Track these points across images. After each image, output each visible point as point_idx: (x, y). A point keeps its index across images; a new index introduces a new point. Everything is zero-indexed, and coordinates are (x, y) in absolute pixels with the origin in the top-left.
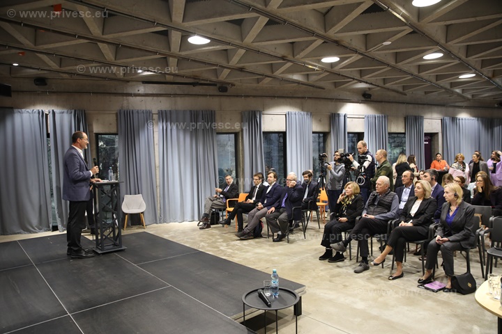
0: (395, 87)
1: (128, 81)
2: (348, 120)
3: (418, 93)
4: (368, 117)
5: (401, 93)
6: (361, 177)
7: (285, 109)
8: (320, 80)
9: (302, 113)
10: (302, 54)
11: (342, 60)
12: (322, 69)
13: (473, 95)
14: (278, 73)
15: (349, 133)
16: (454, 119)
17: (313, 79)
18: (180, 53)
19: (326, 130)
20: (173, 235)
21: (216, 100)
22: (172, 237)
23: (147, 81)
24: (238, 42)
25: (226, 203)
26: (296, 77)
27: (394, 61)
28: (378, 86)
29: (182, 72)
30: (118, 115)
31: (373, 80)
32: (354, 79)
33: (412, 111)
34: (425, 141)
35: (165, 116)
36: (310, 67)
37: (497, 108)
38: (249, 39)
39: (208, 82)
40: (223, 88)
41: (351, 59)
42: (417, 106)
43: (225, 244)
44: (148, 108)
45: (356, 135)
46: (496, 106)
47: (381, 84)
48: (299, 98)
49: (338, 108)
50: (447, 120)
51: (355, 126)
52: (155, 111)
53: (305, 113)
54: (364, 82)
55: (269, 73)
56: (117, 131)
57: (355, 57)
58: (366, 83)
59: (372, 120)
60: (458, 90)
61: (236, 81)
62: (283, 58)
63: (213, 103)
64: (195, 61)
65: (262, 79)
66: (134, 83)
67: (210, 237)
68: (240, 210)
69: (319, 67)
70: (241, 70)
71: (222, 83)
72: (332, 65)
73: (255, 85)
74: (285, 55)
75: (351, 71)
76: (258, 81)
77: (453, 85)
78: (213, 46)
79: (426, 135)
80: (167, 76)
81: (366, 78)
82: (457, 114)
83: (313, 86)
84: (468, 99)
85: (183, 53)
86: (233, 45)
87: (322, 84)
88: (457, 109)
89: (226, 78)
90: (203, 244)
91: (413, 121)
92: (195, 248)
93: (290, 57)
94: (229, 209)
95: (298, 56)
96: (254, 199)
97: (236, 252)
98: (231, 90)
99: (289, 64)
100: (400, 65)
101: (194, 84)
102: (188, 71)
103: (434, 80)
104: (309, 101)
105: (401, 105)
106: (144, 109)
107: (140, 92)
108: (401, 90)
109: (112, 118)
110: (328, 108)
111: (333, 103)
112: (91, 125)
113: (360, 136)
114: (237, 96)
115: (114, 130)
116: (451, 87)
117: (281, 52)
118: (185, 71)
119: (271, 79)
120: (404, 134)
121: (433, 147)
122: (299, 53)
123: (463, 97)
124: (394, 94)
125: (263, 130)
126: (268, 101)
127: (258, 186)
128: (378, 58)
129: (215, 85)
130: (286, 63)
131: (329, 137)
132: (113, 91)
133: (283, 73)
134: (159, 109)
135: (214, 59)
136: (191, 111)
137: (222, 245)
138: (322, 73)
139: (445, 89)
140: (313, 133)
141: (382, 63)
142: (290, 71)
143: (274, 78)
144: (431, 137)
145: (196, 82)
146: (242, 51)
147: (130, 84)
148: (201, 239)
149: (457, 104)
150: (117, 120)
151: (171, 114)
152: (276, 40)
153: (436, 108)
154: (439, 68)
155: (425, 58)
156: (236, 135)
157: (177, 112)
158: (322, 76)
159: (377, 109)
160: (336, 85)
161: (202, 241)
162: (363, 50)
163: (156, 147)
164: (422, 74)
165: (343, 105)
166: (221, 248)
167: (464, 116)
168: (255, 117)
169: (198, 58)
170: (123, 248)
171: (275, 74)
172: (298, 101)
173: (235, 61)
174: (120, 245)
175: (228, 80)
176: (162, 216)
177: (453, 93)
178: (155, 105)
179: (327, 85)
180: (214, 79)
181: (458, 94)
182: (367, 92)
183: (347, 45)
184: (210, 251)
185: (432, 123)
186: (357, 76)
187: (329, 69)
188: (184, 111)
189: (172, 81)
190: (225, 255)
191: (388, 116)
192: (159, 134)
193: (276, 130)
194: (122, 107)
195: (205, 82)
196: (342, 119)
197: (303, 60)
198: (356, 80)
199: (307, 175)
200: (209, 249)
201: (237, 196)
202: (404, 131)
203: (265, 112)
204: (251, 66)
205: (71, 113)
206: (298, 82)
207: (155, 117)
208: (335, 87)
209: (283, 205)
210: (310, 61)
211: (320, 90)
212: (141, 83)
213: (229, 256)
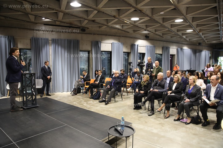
0: (159, 34)
1: (37, 24)
2: (139, 47)
3: (168, 37)
4: (147, 46)
5: (162, 37)
6: (149, 73)
7: (112, 41)
8: (128, 28)
9: (119, 43)
10: (123, 15)
11: (140, 19)
12: (131, 23)
13: (189, 39)
14: (110, 24)
15: (139, 53)
16: (182, 49)
17: (125, 28)
18: (66, 11)
19: (129, 51)
20: (59, 98)
21: (80, 35)
22: (59, 99)
23: (46, 24)
24: (95, 7)
25: (84, 83)
26: (118, 26)
27: (162, 22)
28: (153, 33)
29: (64, 20)
30: (31, 40)
31: (151, 30)
32: (143, 29)
33: (165, 44)
34: (170, 58)
35: (55, 42)
36: (126, 22)
37: (198, 45)
38: (100, 6)
39: (77, 26)
40: (83, 30)
41: (144, 19)
42: (167, 42)
43: (85, 103)
44: (47, 37)
45: (142, 54)
46: (198, 44)
47: (154, 31)
48: (118, 36)
49: (134, 42)
50: (179, 49)
51: (142, 50)
52: (50, 39)
53: (120, 43)
54: (147, 31)
55: (106, 24)
56: (31, 48)
57: (147, 19)
58: (148, 31)
59: (149, 48)
60: (184, 37)
61: (90, 26)
62: (114, 17)
63: (79, 37)
64: (72, 15)
65: (102, 26)
66: (40, 24)
67: (78, 100)
68: (92, 87)
69: (129, 22)
70: (93, 21)
71: (83, 27)
72: (135, 22)
73: (98, 29)
74: (115, 15)
75: (142, 25)
76: (100, 27)
77: (183, 34)
78: (82, 8)
79: (171, 55)
80: (57, 22)
81: (148, 29)
82: (183, 47)
83: (125, 31)
84: (188, 41)
85: (67, 11)
86: (92, 8)
87: (128, 30)
88: (183, 45)
89: (85, 25)
90: (75, 103)
91: (166, 49)
92: (72, 104)
93: (117, 16)
94: (86, 86)
95: (121, 16)
96: (98, 82)
97: (92, 106)
98: (87, 31)
99: (117, 20)
100: (164, 24)
101: (70, 27)
102: (68, 20)
103: (176, 32)
104: (122, 38)
105: (161, 42)
106: (45, 37)
107: (43, 29)
108: (161, 35)
109: (28, 41)
110: (130, 41)
111: (133, 39)
112: (17, 44)
113: (143, 55)
114: (90, 34)
115: (29, 47)
116: (182, 35)
117: (114, 13)
118: (66, 20)
119: (106, 26)
120: (162, 54)
121: (173, 60)
122: (122, 15)
123: (186, 40)
124: (159, 37)
125: (101, 50)
126: (104, 37)
127: (100, 76)
128: (156, 20)
129: (80, 28)
130: (115, 19)
131: (130, 55)
132: (29, 28)
133: (112, 24)
134: (52, 38)
135: (81, 15)
136: (68, 40)
137: (84, 103)
138: (130, 25)
139: (180, 36)
140: (124, 52)
141: (157, 22)
142: (116, 23)
143: (108, 26)
144: (172, 56)
145: (71, 26)
146: (96, 12)
147: (38, 25)
148: (73, 100)
149: (183, 43)
150: (31, 42)
151: (58, 41)
152: (113, 7)
153: (175, 44)
154: (180, 26)
155: (175, 21)
156: (89, 52)
157: (61, 40)
158: (129, 26)
159: (151, 43)
160: (134, 31)
161: (74, 101)
162: (151, 16)
163: (51, 57)
164: (172, 29)
165: (137, 41)
166: (84, 105)
167: (185, 48)
168: (98, 44)
169: (74, 14)
170: (38, 105)
171: (109, 24)
172: (118, 37)
173: (91, 17)
174: (36, 104)
175: (86, 26)
176: (53, 89)
177: (182, 38)
178: (50, 36)
179: (131, 31)
180: (79, 25)
181: (184, 38)
182: (147, 35)
183: (144, 12)
184: (79, 106)
185: (173, 50)
186: (145, 28)
187: (133, 23)
188: (64, 40)
189: (59, 25)
190: (87, 108)
191: (155, 46)
192: (52, 50)
193: (107, 51)
194: (33, 36)
195: (75, 26)
196: (136, 46)
197: (123, 18)
198: (144, 29)
199: (122, 71)
200: (78, 105)
201: (90, 80)
202: (161, 53)
203: (102, 42)
204: (98, 20)
205: (6, 37)
206: (118, 29)
207: (50, 42)
208: (134, 32)
209: (113, 85)
210: (126, 19)
211: (127, 33)
212: (43, 25)
213: (89, 108)
